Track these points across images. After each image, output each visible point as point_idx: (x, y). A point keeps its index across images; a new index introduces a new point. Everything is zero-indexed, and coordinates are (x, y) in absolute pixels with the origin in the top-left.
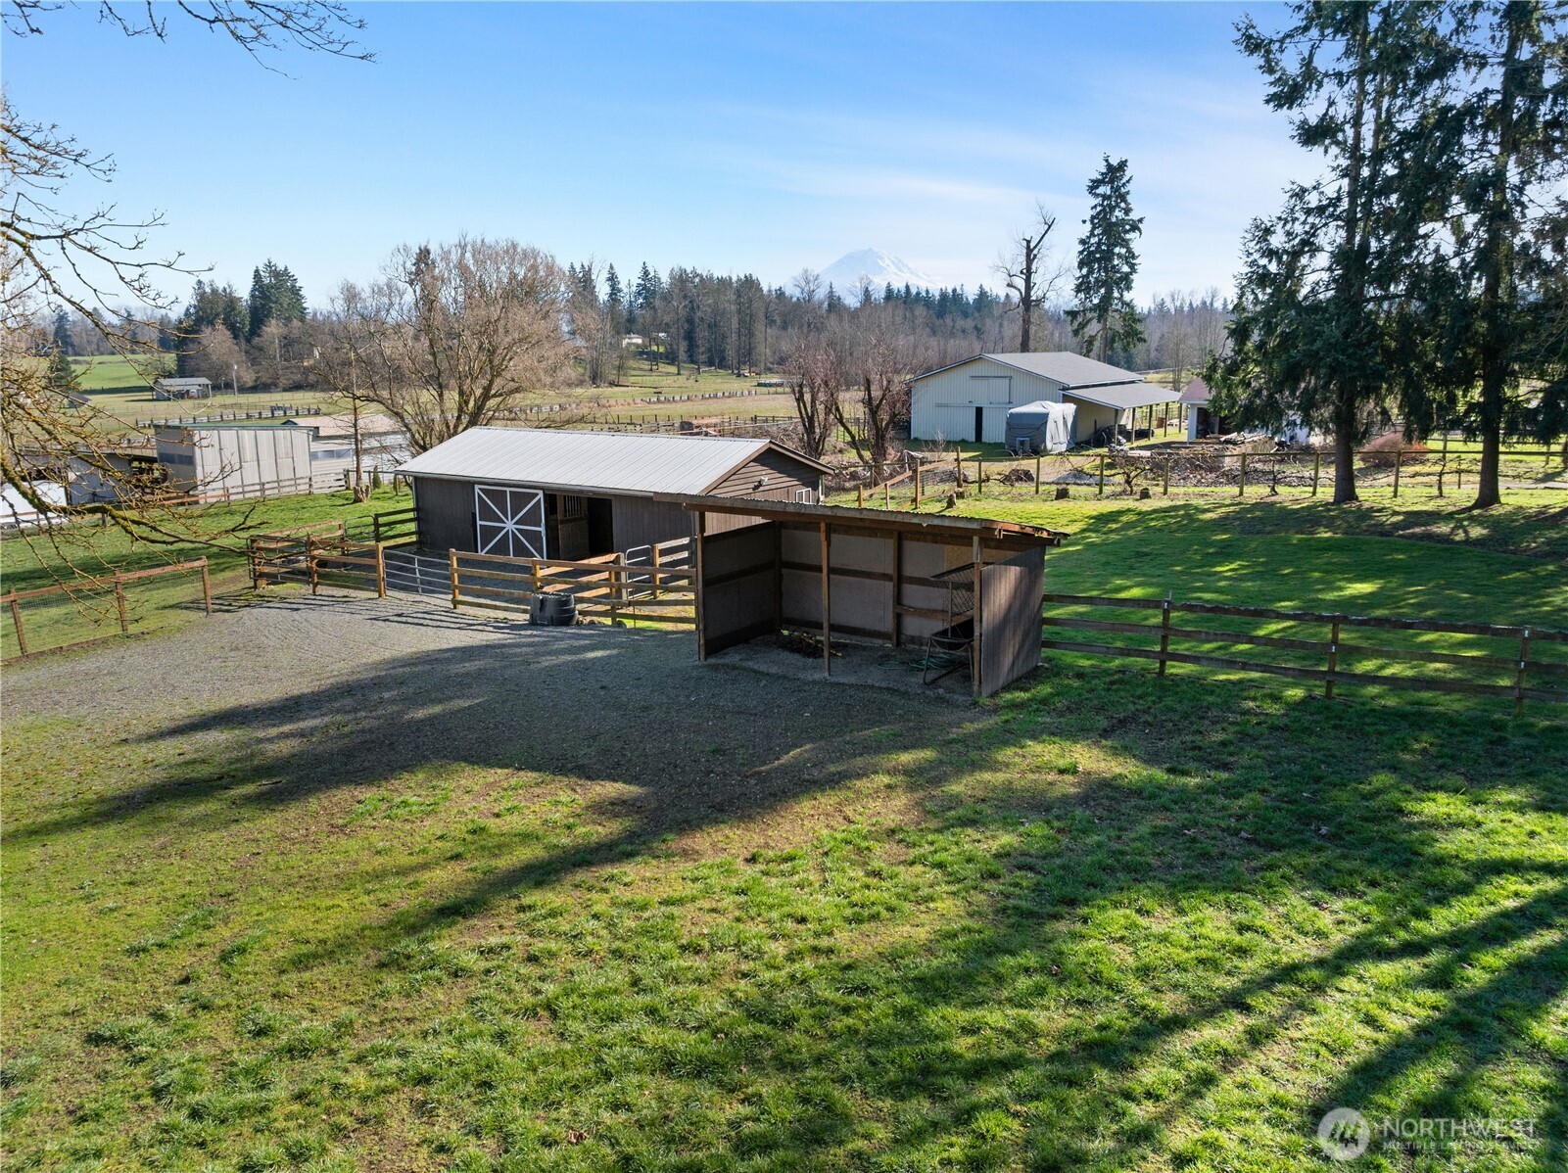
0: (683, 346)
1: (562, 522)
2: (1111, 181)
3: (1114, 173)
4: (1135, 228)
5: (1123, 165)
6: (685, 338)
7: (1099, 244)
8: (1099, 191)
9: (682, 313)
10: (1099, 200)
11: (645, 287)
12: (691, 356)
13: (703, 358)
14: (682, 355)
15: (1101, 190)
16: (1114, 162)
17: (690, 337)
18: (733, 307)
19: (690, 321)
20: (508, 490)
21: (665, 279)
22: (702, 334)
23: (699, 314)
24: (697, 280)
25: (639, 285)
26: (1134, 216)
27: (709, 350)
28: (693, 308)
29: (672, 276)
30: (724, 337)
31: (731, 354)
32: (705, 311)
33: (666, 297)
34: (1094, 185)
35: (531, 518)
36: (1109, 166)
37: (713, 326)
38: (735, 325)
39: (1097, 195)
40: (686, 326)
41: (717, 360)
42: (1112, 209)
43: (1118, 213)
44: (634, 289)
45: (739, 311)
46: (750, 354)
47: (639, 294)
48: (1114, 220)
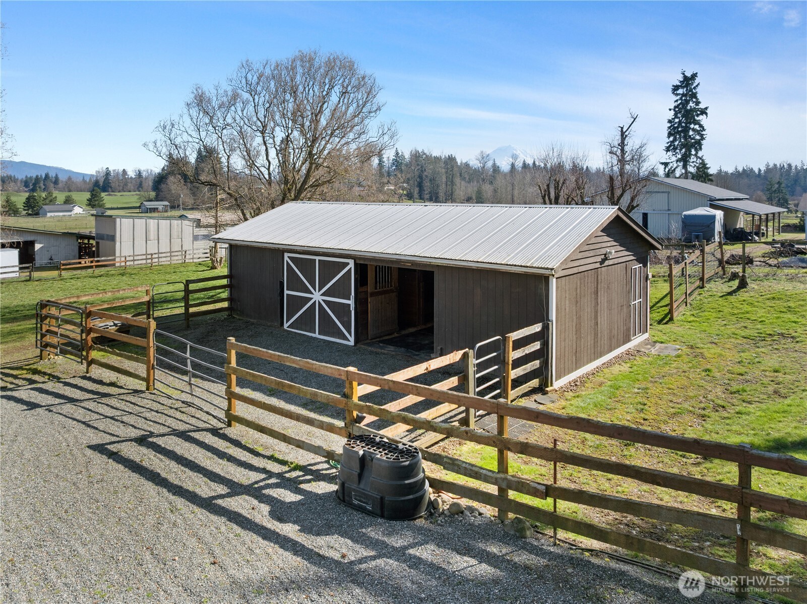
0: (416, 190)
1: (372, 294)
2: (686, 86)
3: (688, 81)
4: (704, 112)
5: (694, 76)
6: (417, 186)
7: (680, 122)
8: (678, 92)
9: (417, 173)
10: (679, 97)
11: (396, 161)
12: (420, 196)
13: (427, 196)
14: (416, 195)
15: (680, 91)
16: (689, 74)
17: (420, 186)
18: (443, 170)
19: (420, 177)
20: (317, 258)
21: (407, 156)
22: (427, 184)
23: (425, 173)
24: (424, 156)
25: (393, 160)
26: (702, 106)
27: (430, 193)
28: (422, 170)
29: (411, 155)
30: (438, 186)
31: (441, 195)
32: (428, 172)
33: (408, 165)
34: (676, 88)
35: (339, 290)
36: (685, 78)
37: (432, 180)
38: (444, 179)
39: (677, 95)
40: (418, 180)
41: (434, 198)
42: (687, 102)
43: (691, 105)
44: (391, 161)
45: (447, 173)
46: (452, 195)
47: (393, 164)
48: (689, 108)
